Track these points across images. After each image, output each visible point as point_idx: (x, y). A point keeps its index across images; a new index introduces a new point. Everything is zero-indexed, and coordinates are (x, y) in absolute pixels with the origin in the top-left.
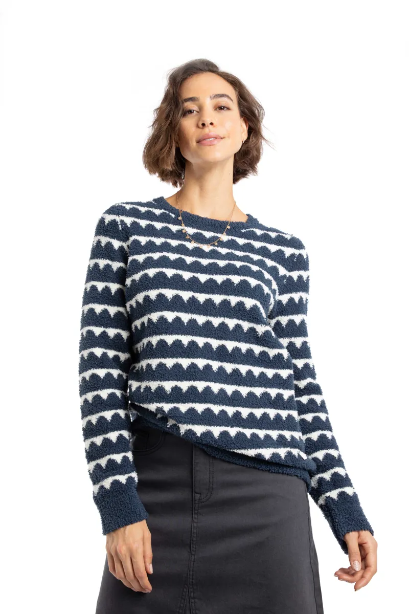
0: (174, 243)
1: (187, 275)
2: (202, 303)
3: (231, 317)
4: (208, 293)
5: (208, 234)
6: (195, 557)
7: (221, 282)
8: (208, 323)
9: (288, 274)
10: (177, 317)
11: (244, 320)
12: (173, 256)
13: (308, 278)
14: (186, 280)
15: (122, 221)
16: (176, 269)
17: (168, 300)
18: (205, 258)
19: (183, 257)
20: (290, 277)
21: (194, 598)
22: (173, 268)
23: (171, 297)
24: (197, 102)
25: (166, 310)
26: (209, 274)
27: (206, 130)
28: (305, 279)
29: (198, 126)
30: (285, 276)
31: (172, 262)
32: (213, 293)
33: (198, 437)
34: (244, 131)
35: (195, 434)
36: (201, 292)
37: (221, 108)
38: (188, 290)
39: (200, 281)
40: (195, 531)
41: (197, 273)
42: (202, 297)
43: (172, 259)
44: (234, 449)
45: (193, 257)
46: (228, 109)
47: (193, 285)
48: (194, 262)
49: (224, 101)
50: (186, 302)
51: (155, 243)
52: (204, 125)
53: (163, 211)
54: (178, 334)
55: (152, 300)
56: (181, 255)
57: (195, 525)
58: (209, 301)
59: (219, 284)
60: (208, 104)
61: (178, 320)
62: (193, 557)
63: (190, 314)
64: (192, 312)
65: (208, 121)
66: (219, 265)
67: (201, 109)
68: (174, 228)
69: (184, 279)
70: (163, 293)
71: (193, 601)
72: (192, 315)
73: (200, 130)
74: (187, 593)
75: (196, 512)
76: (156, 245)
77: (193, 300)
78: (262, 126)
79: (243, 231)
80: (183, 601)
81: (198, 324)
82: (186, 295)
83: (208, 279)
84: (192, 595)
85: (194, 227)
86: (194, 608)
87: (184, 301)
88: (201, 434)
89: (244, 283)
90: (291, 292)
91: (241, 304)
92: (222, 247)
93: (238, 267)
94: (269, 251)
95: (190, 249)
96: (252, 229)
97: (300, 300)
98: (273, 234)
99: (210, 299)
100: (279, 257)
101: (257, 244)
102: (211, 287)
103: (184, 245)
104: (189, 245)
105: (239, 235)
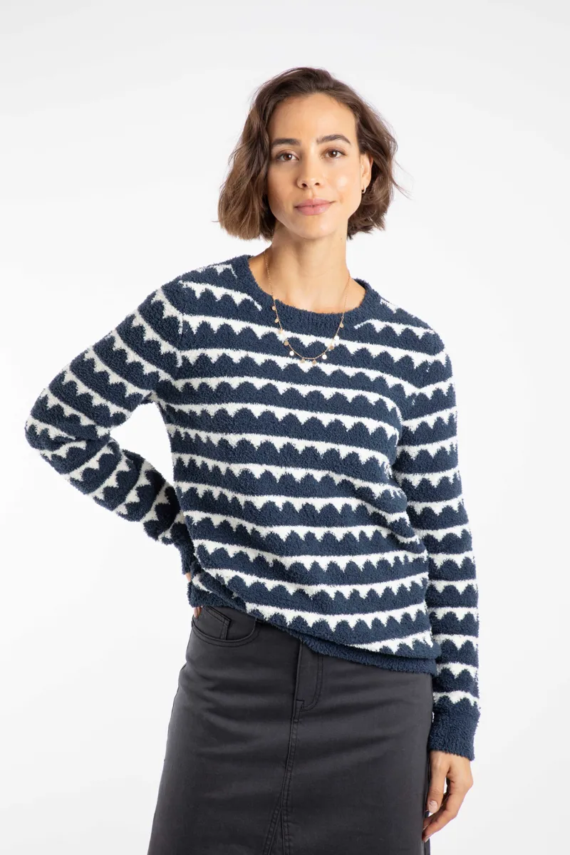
0: (259, 358)
1: (280, 413)
2: (300, 453)
4: (309, 438)
5: (307, 340)
6: (293, 774)
7: (328, 424)
8: (309, 478)
9: (417, 391)
10: (266, 471)
12: (259, 383)
14: (280, 420)
15: (186, 323)
16: (266, 404)
17: (254, 448)
18: (304, 384)
19: (273, 382)
21: (287, 821)
22: (261, 402)
23: (259, 444)
24: (297, 147)
25: (251, 462)
26: (312, 411)
27: (309, 194)
29: (295, 186)
30: (414, 395)
32: (317, 439)
33: (309, 627)
34: (365, 172)
35: (305, 623)
36: (300, 437)
37: (331, 153)
38: (282, 435)
39: (298, 421)
40: (293, 744)
41: (295, 409)
42: (300, 445)
43: (258, 389)
44: (354, 643)
45: (287, 382)
46: (343, 153)
47: (288, 426)
48: (288, 390)
49: (338, 144)
50: (279, 452)
51: (232, 359)
52: (305, 185)
53: (245, 295)
55: (232, 447)
56: (271, 379)
57: (294, 737)
58: (310, 451)
59: (326, 426)
60: (313, 151)
61: (267, 475)
62: (289, 774)
63: (284, 468)
64: (287, 465)
65: (311, 180)
66: (323, 396)
67: (301, 158)
68: (260, 330)
69: (277, 419)
70: (247, 439)
71: (286, 824)
72: (287, 468)
73: (299, 192)
74: (279, 816)
75: (297, 721)
76: (233, 363)
77: (288, 448)
79: (356, 327)
80: (273, 824)
81: (294, 481)
82: (279, 442)
83: (310, 418)
84: (286, 818)
85: (288, 329)
86: (287, 833)
87: (276, 451)
88: (314, 624)
89: (359, 428)
90: (422, 415)
91: (353, 456)
92: (326, 362)
93: (350, 401)
94: (392, 360)
95: (283, 368)
96: (369, 321)
97: (436, 424)
98: (398, 328)
99: (312, 447)
100: (404, 369)
101: (375, 350)
102: (312, 430)
103: (274, 363)
104: (282, 362)
105: (349, 334)
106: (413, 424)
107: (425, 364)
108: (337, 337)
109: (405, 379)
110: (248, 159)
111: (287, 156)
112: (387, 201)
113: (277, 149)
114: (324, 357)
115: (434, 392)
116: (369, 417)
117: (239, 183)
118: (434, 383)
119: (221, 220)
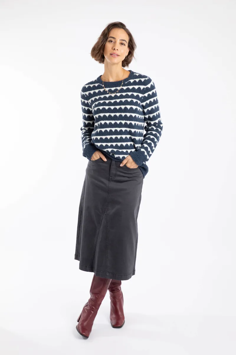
0: (103, 96)
1: (107, 108)
2: (113, 117)
3: (123, 120)
4: (114, 113)
5: (113, 89)
7: (118, 108)
8: (116, 123)
9: (143, 95)
11: (127, 120)
12: (102, 102)
13: (156, 91)
15: (85, 94)
16: (103, 106)
18: (113, 100)
19: (105, 101)
20: (144, 96)
23: (103, 116)
25: (101, 121)
26: (114, 106)
27: (115, 51)
28: (155, 92)
29: (112, 49)
30: (142, 96)
31: (101, 104)
32: (116, 113)
34: (127, 52)
36: (112, 113)
37: (122, 44)
38: (108, 113)
39: (111, 109)
41: (110, 106)
42: (112, 115)
45: (109, 100)
46: (125, 45)
47: (109, 111)
48: (109, 102)
49: (124, 42)
50: (108, 117)
51: (97, 98)
52: (114, 49)
53: (98, 84)
54: (106, 128)
58: (115, 116)
60: (118, 42)
61: (105, 123)
62: (109, 195)
64: (110, 120)
65: (116, 48)
66: (117, 102)
67: (115, 42)
68: (102, 90)
70: (100, 115)
71: (108, 207)
73: (112, 50)
77: (110, 116)
78: (134, 52)
79: (126, 83)
81: (112, 124)
82: (107, 115)
83: (114, 108)
84: (108, 205)
85: (108, 88)
86: (108, 209)
89: (126, 108)
90: (146, 101)
91: (126, 115)
92: (118, 93)
93: (123, 102)
94: (135, 89)
95: (108, 97)
96: (129, 81)
97: (149, 103)
98: (137, 80)
99: (116, 115)
100: (139, 90)
101: (131, 87)
102: (115, 111)
103: (106, 96)
104: (107, 96)
105: (124, 85)
106: (144, 104)
107: (144, 88)
108: (121, 86)
109: (139, 93)
110: (102, 40)
111: (111, 41)
112: (131, 61)
113: (109, 39)
114: (118, 92)
115: (148, 95)
116: (128, 105)
117: (99, 45)
118: (147, 93)
119: (91, 54)
